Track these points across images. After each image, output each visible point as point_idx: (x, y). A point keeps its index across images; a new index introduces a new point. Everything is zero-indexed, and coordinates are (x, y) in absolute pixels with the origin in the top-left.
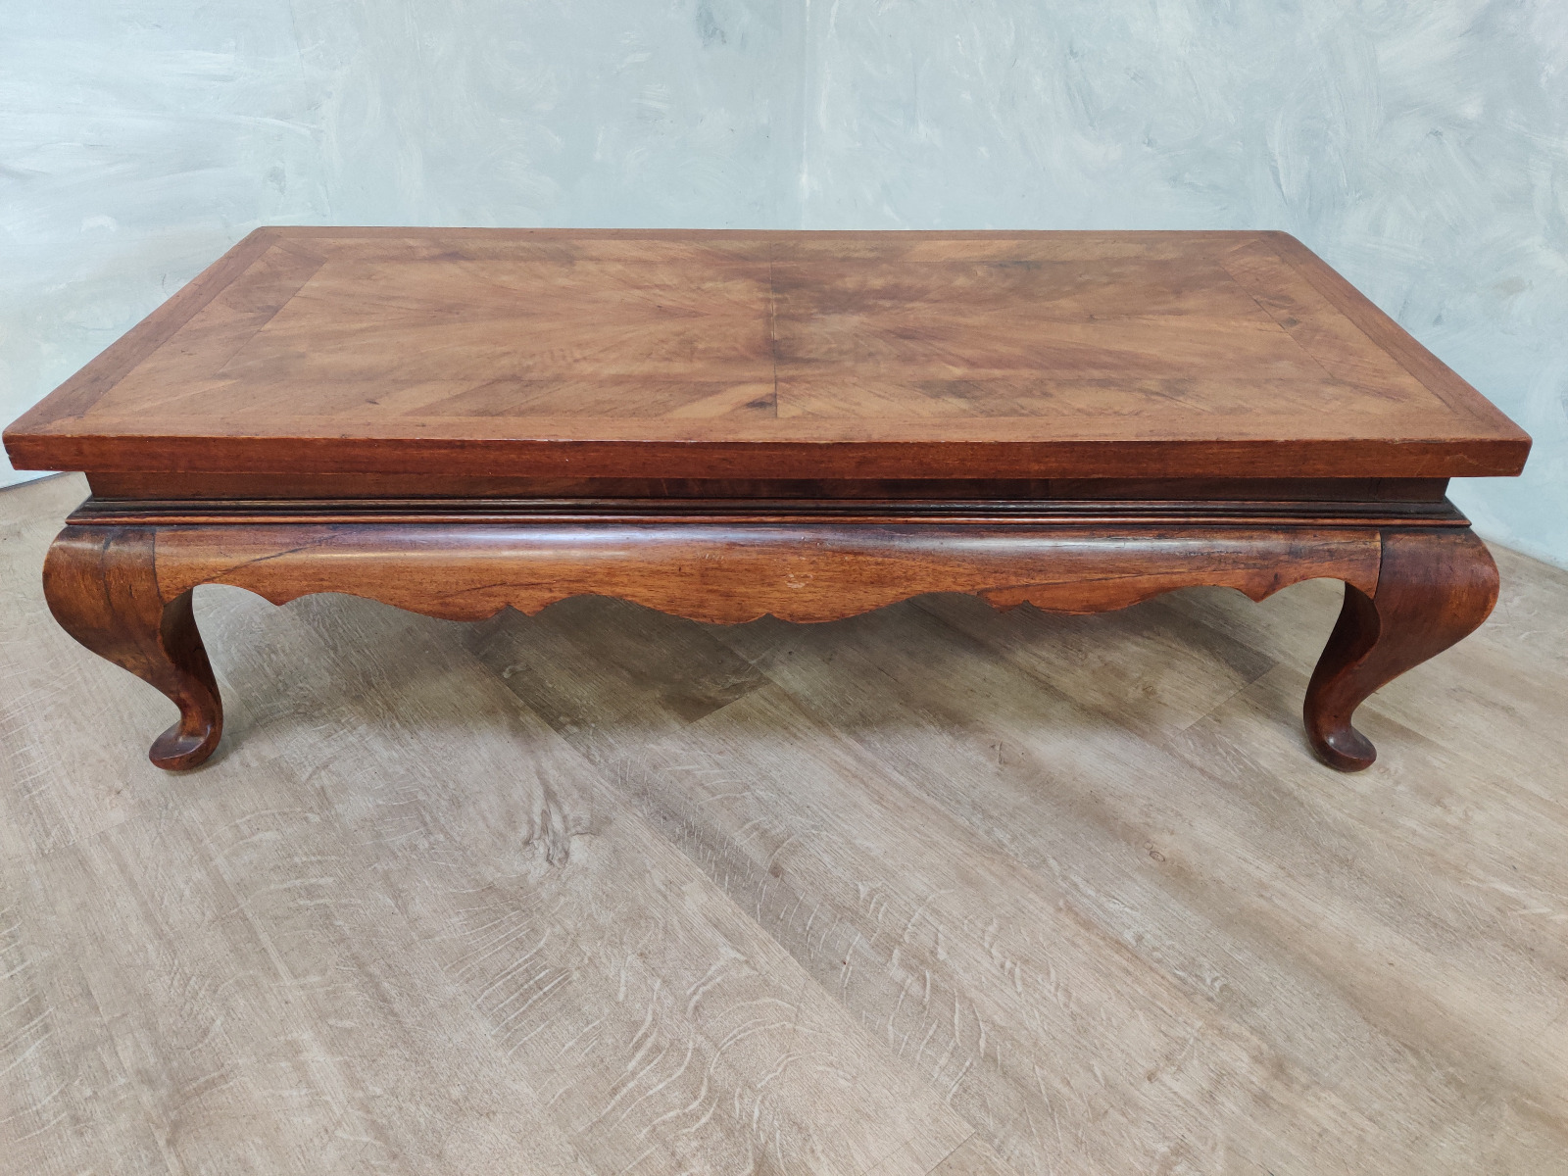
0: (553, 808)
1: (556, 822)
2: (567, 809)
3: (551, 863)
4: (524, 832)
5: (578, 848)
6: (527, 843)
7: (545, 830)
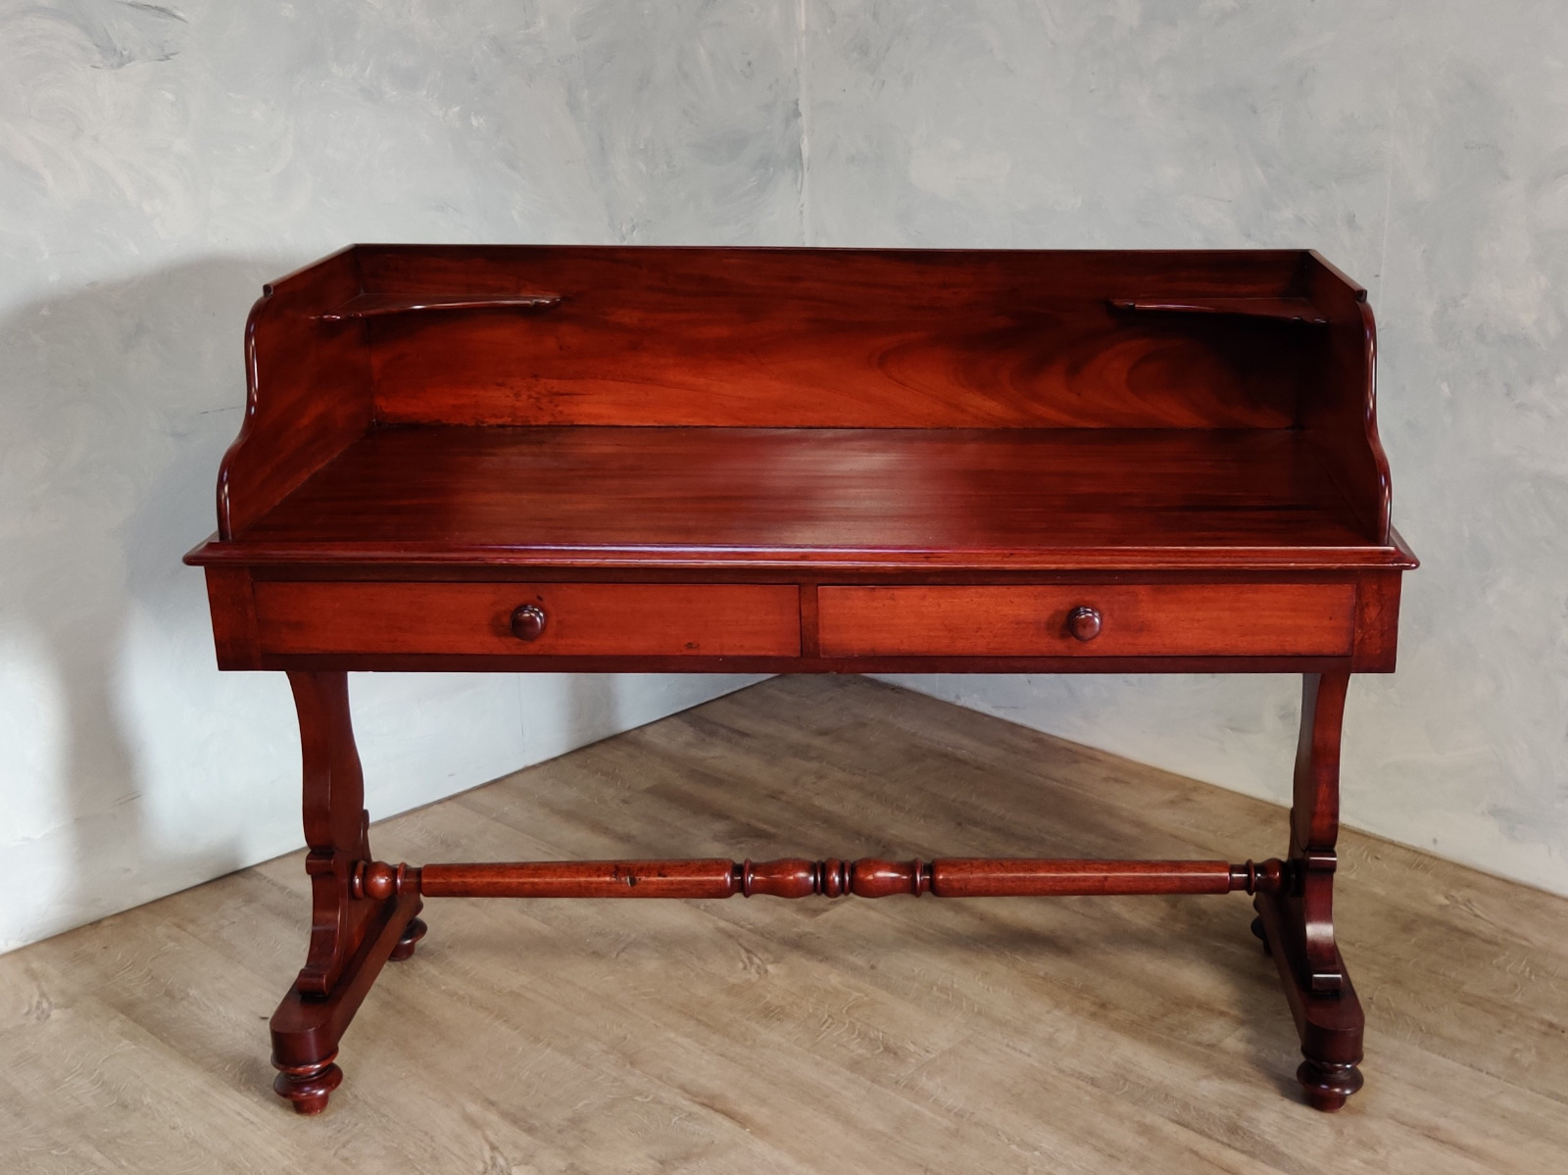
0: (752, 956)
1: (756, 960)
2: (760, 955)
3: (759, 973)
4: (741, 965)
5: (770, 968)
6: (745, 968)
7: (751, 963)
